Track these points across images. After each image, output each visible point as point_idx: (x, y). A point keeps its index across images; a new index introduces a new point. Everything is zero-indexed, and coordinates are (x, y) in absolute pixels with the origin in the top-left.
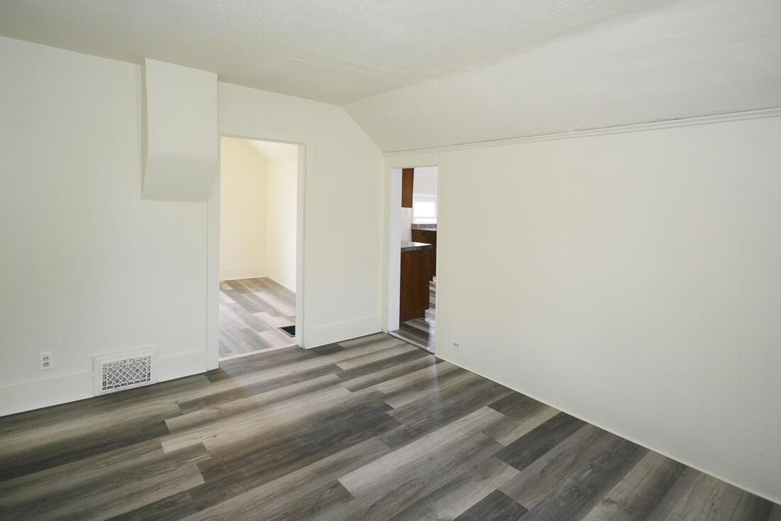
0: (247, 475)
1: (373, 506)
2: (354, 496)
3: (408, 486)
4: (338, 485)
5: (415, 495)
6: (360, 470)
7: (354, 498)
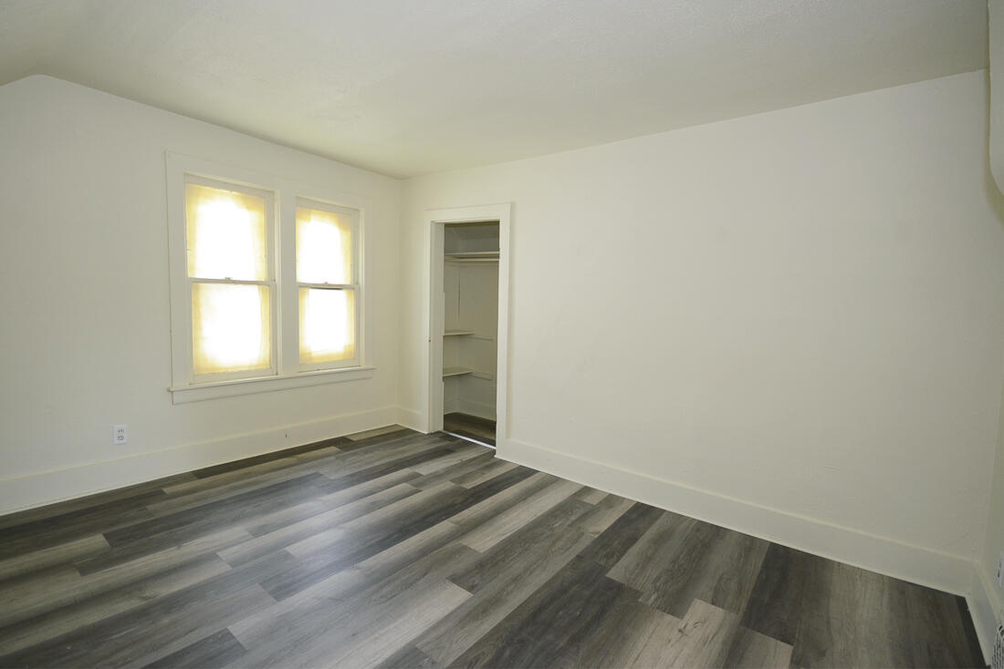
0: (574, 588)
1: (426, 574)
2: (447, 581)
3: (389, 596)
4: (471, 589)
5: (382, 587)
6: (451, 608)
7: (447, 578)
